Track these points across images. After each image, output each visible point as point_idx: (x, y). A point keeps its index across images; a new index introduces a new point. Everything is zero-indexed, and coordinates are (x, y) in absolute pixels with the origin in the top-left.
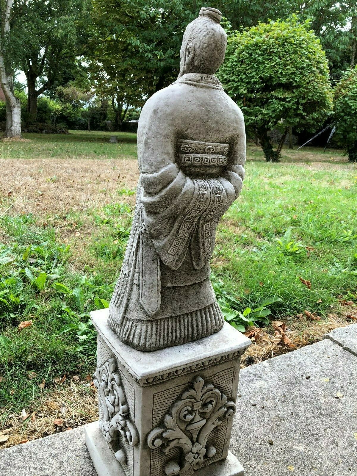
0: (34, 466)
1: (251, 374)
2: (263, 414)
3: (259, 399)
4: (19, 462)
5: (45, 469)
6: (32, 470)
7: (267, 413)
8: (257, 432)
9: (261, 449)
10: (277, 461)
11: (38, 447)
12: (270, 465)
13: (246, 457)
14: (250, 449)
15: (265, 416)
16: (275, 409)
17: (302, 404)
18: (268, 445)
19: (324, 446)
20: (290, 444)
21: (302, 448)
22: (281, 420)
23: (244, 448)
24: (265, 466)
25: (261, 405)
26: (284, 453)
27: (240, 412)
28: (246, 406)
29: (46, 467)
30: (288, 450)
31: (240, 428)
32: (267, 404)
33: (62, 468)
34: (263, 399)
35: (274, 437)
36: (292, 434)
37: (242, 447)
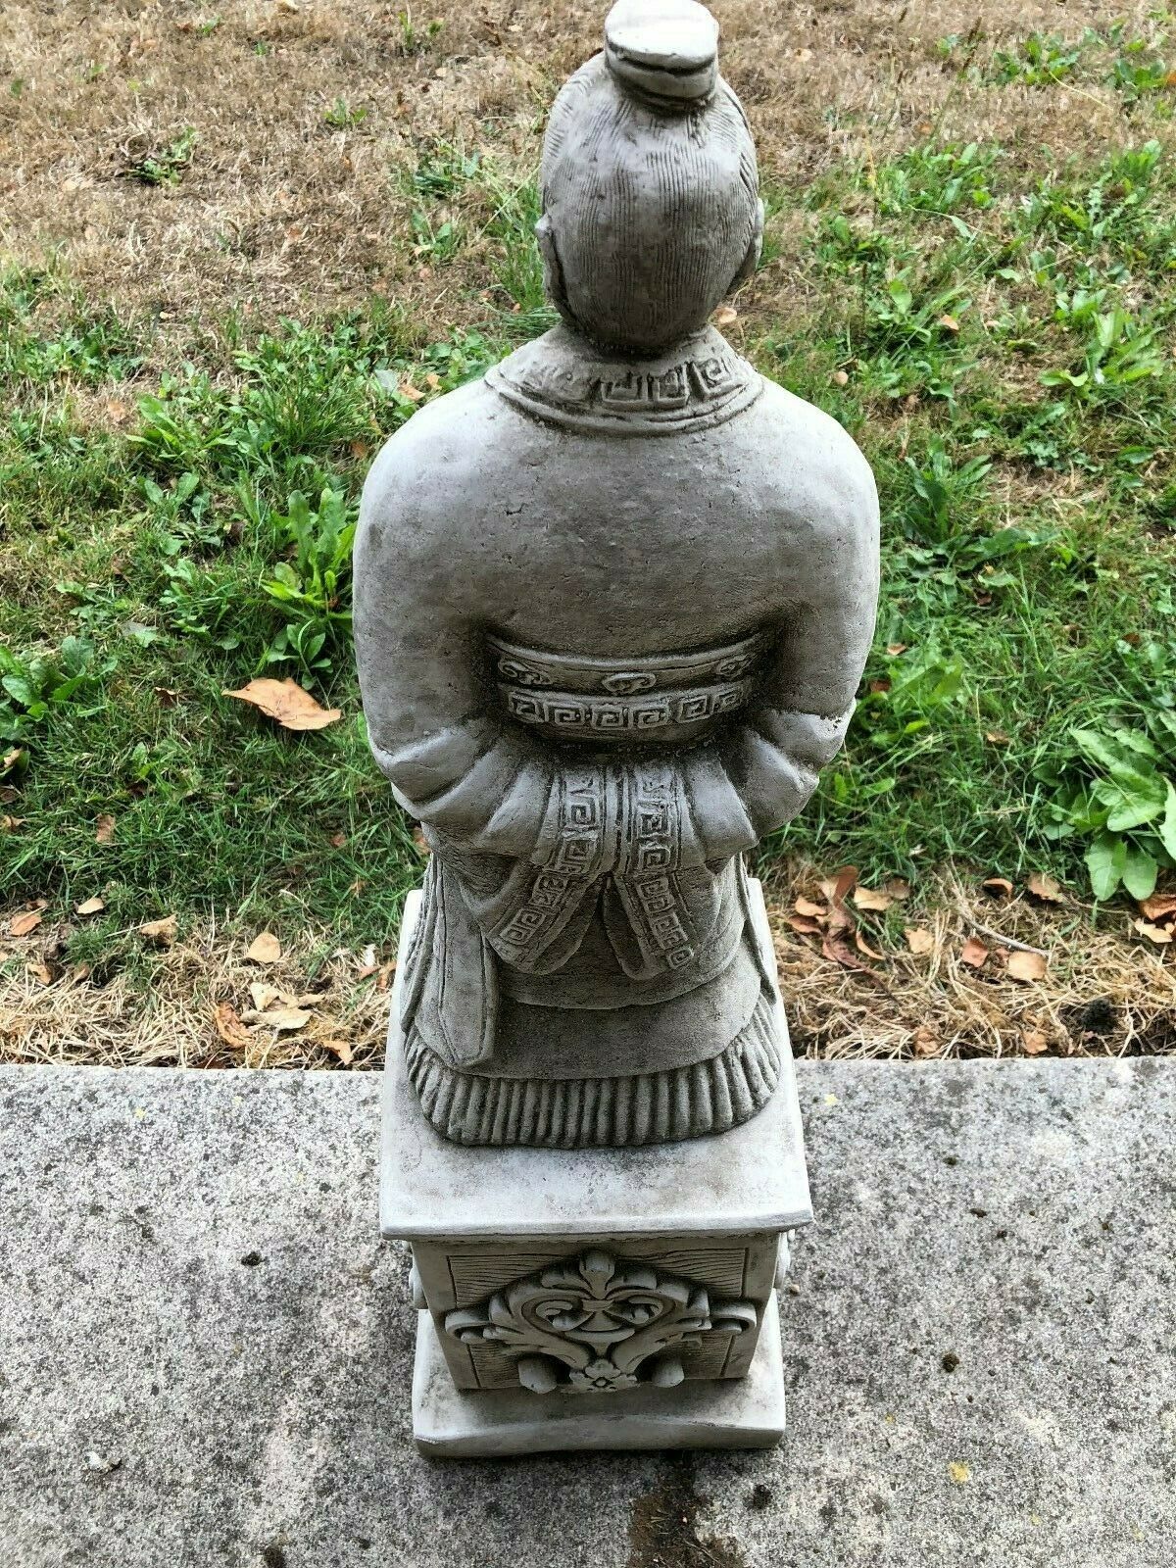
0: (309, 1145)
1: (1042, 1091)
2: (987, 1255)
3: (1011, 1197)
4: (283, 1121)
5: (329, 1165)
6: (301, 1155)
7: (1003, 1258)
8: (928, 1308)
9: (905, 1367)
10: (929, 1427)
11: (337, 1094)
12: (902, 1430)
13: (845, 1367)
14: (873, 1351)
15: (993, 1265)
16: (1039, 1258)
17: (1152, 1280)
18: (935, 1365)
19: (1122, 1457)
20: (1010, 1395)
21: (1040, 1427)
22: (1035, 1303)
23: (856, 1341)
24: (883, 1424)
25: (1003, 1221)
26: (969, 1415)
27: (919, 1218)
28: (950, 1205)
29: (333, 1161)
30: (990, 1413)
31: (883, 1271)
32: (1027, 1228)
33: (367, 1180)
34: (1024, 1204)
35: (974, 1348)
36: (1038, 1369)
37: (851, 1333)
